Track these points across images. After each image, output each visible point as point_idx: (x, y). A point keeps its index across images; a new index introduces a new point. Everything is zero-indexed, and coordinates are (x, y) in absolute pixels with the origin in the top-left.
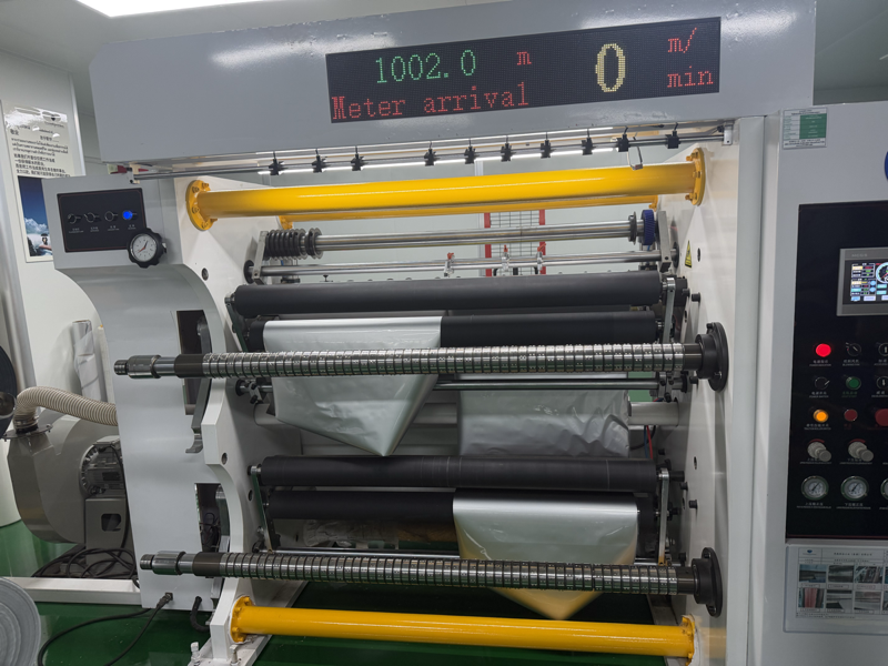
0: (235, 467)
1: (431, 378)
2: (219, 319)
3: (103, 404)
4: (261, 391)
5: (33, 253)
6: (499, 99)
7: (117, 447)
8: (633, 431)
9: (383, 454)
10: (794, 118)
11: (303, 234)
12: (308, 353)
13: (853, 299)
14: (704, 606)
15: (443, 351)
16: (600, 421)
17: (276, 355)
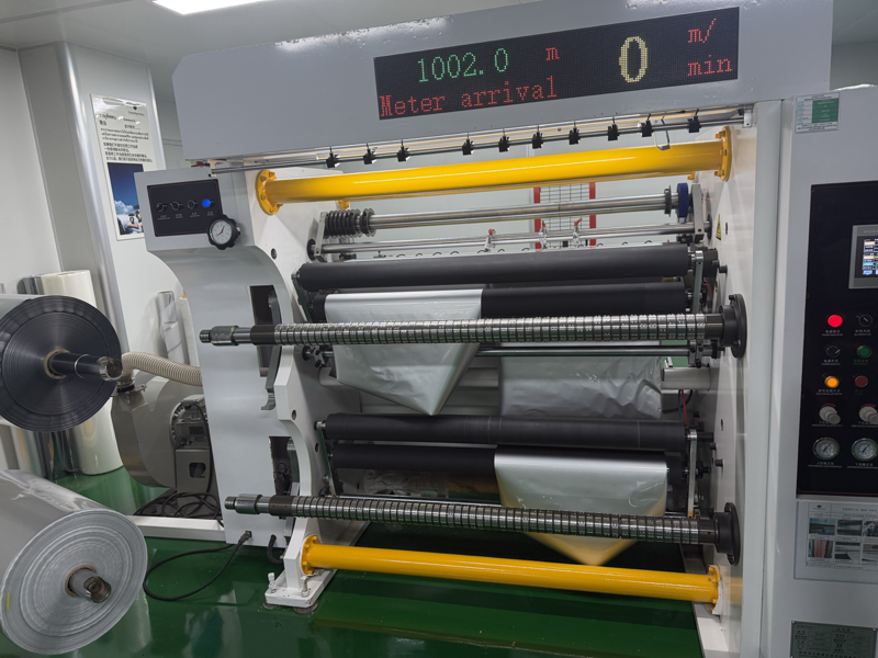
0: (303, 424)
1: (473, 346)
2: (287, 293)
3: (188, 367)
4: (324, 356)
5: (122, 232)
6: (530, 92)
7: (200, 405)
8: (665, 395)
9: (431, 413)
10: (806, 103)
11: (358, 214)
12: (362, 324)
13: (865, 273)
14: (726, 556)
15: (481, 322)
16: (634, 385)
17: (335, 325)
